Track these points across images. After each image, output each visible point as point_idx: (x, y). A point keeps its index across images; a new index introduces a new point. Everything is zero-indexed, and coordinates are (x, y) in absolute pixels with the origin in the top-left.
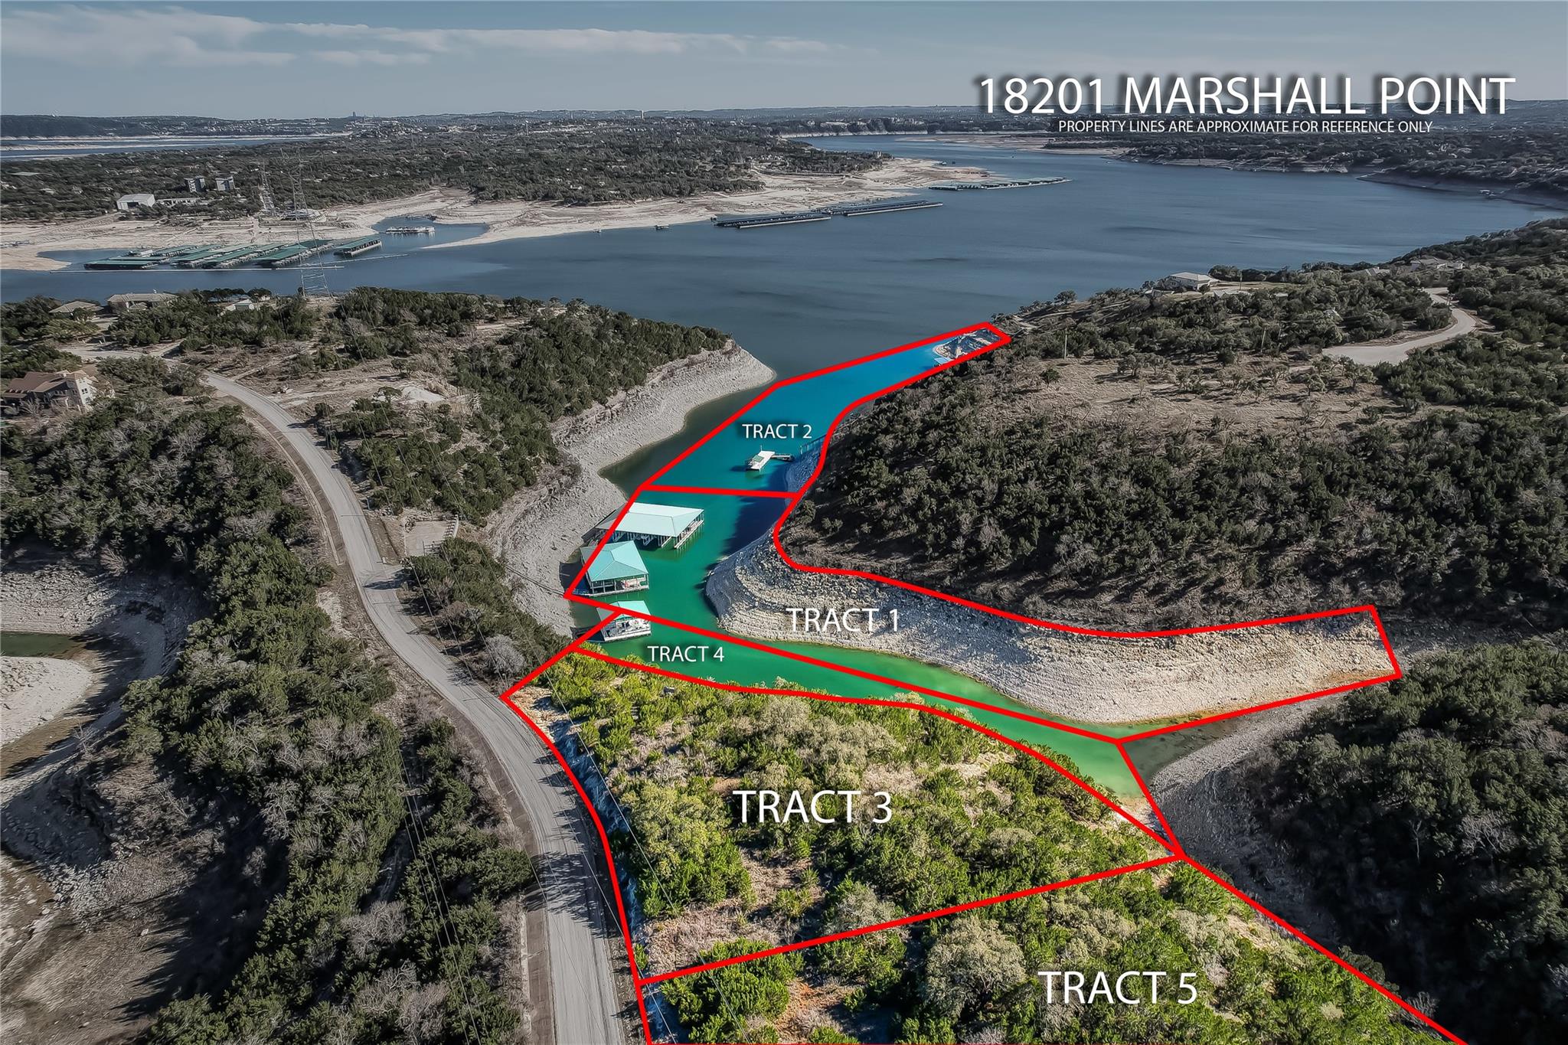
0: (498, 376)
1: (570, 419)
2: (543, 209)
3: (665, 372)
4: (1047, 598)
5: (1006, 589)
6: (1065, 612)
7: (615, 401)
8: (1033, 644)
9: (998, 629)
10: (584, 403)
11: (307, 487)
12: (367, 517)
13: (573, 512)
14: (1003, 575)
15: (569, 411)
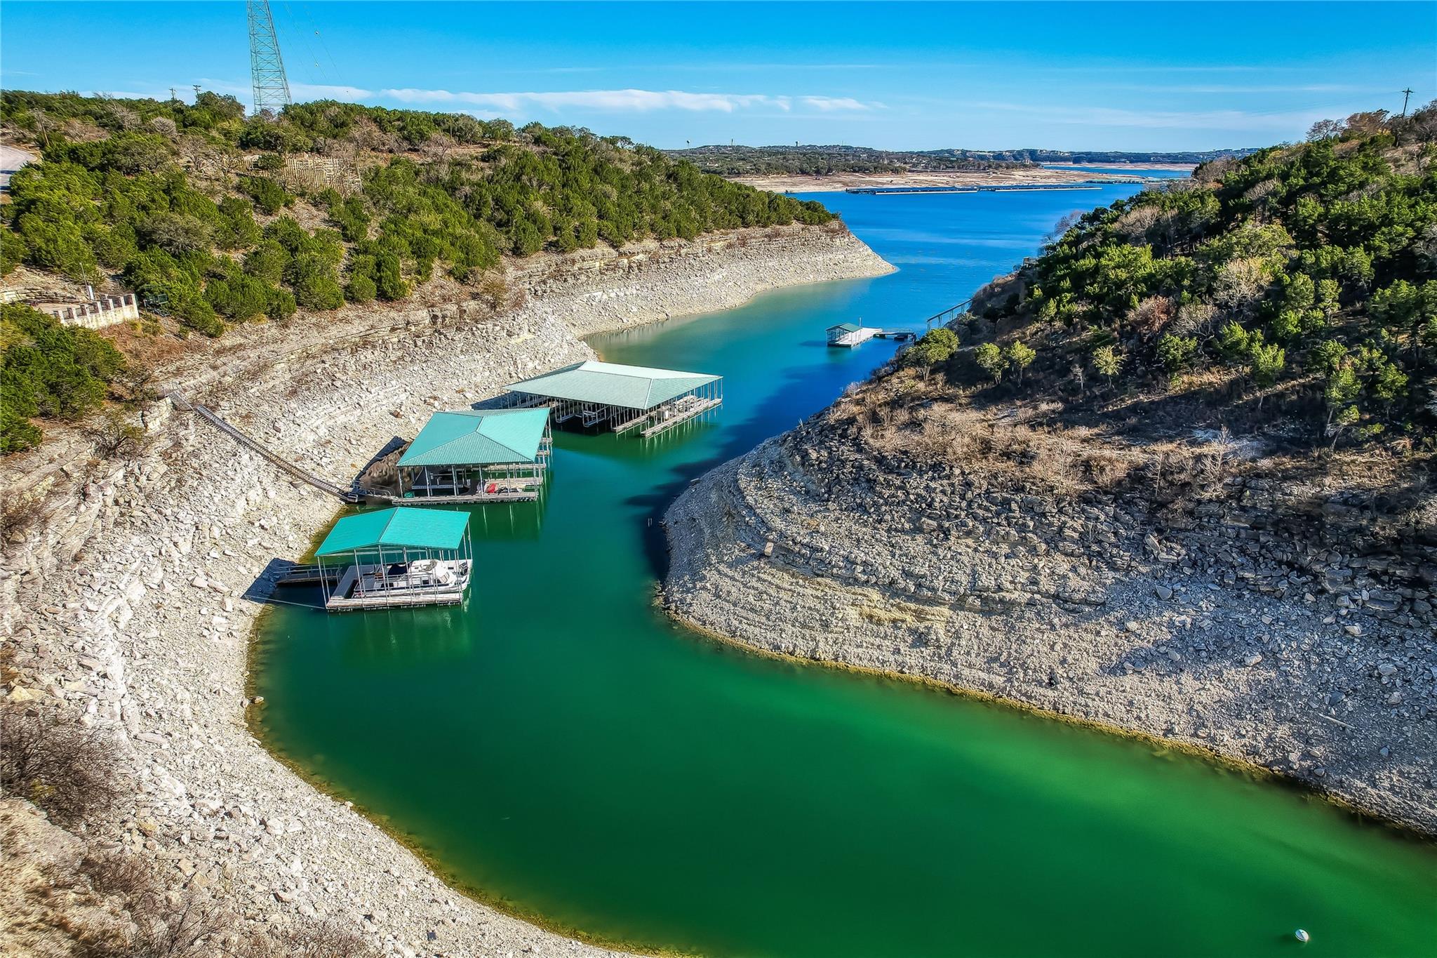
1: (554, 258)
3: (732, 238)
7: (639, 249)
13: (473, 363)
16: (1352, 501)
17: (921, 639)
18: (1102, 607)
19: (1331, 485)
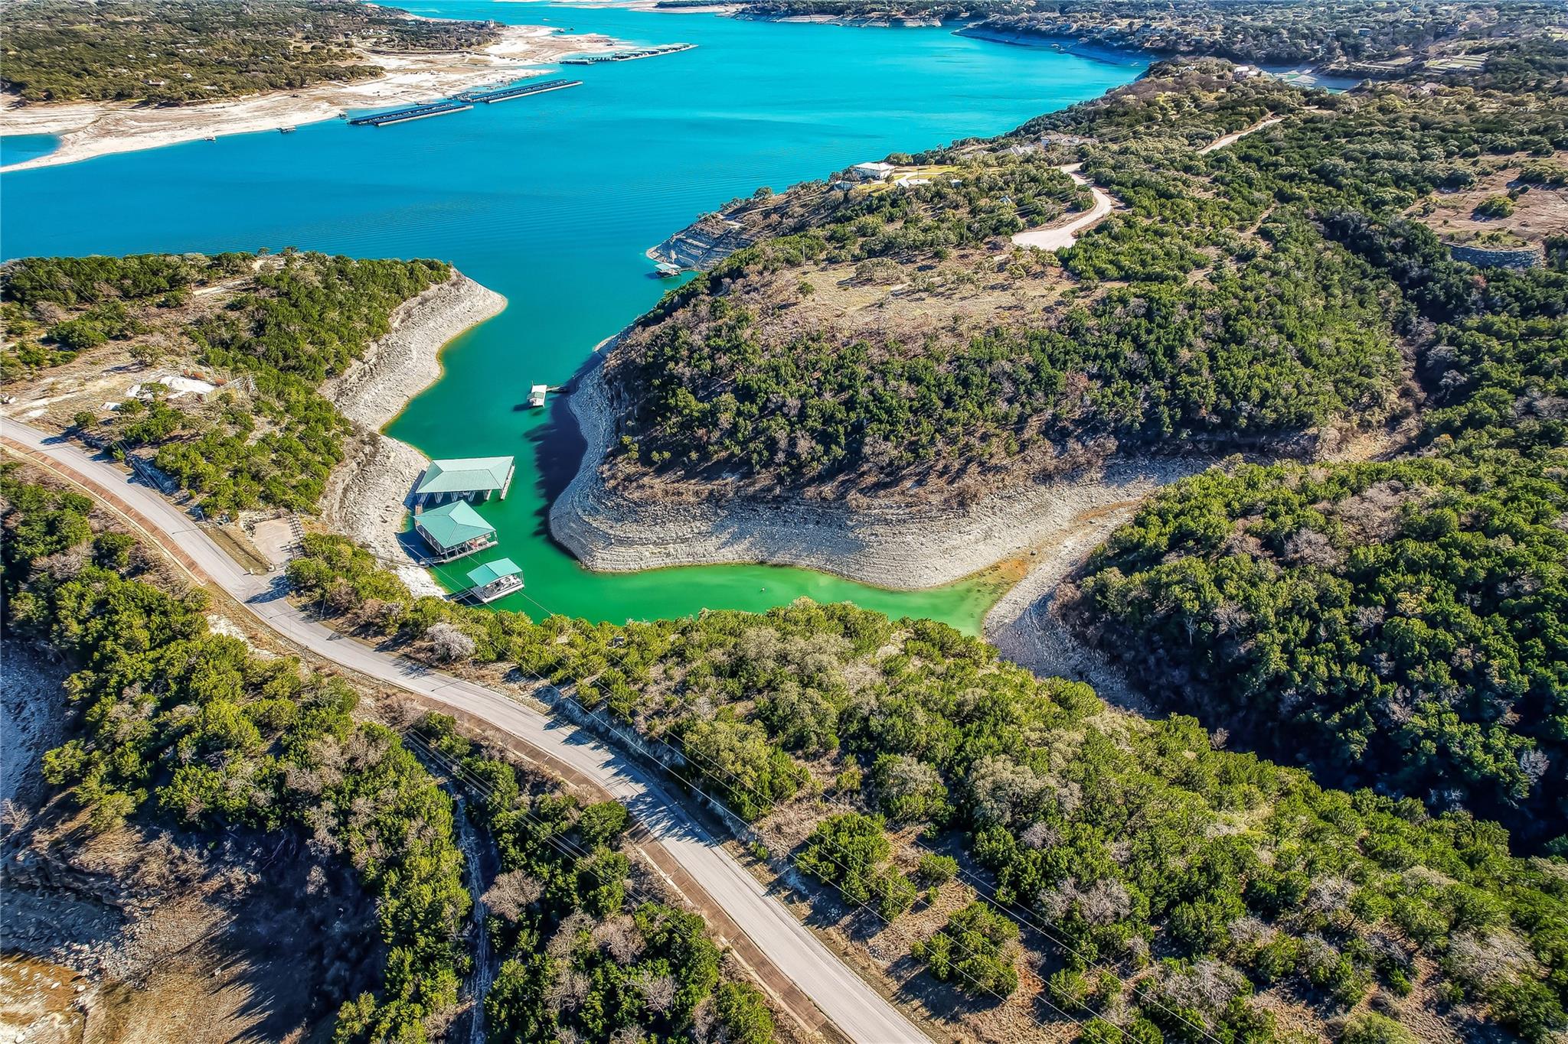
0: (245, 348)
1: (337, 381)
3: (402, 314)
4: (861, 491)
5: (828, 490)
6: (881, 503)
7: (371, 352)
8: (862, 533)
9: (830, 526)
10: (342, 363)
11: (113, 509)
12: (205, 530)
13: (386, 481)
14: (822, 479)
15: (330, 373)
16: (762, 490)
17: (668, 555)
18: (712, 534)
19: (758, 486)
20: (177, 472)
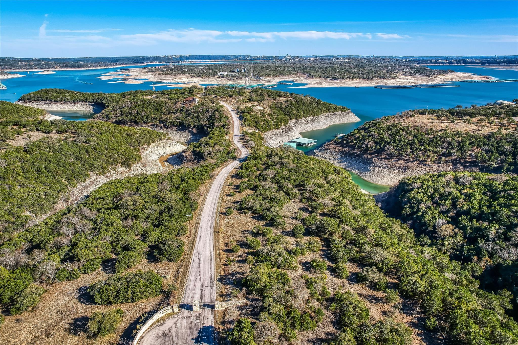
0: (281, 108)
1: (296, 120)
2: (326, 80)
3: (327, 115)
4: (378, 159)
5: (370, 156)
6: (382, 162)
7: (309, 118)
8: (371, 168)
9: (365, 165)
10: (300, 117)
11: (231, 120)
12: (240, 127)
14: (370, 153)
15: (296, 118)
18: (337, 159)
20: (244, 117)
